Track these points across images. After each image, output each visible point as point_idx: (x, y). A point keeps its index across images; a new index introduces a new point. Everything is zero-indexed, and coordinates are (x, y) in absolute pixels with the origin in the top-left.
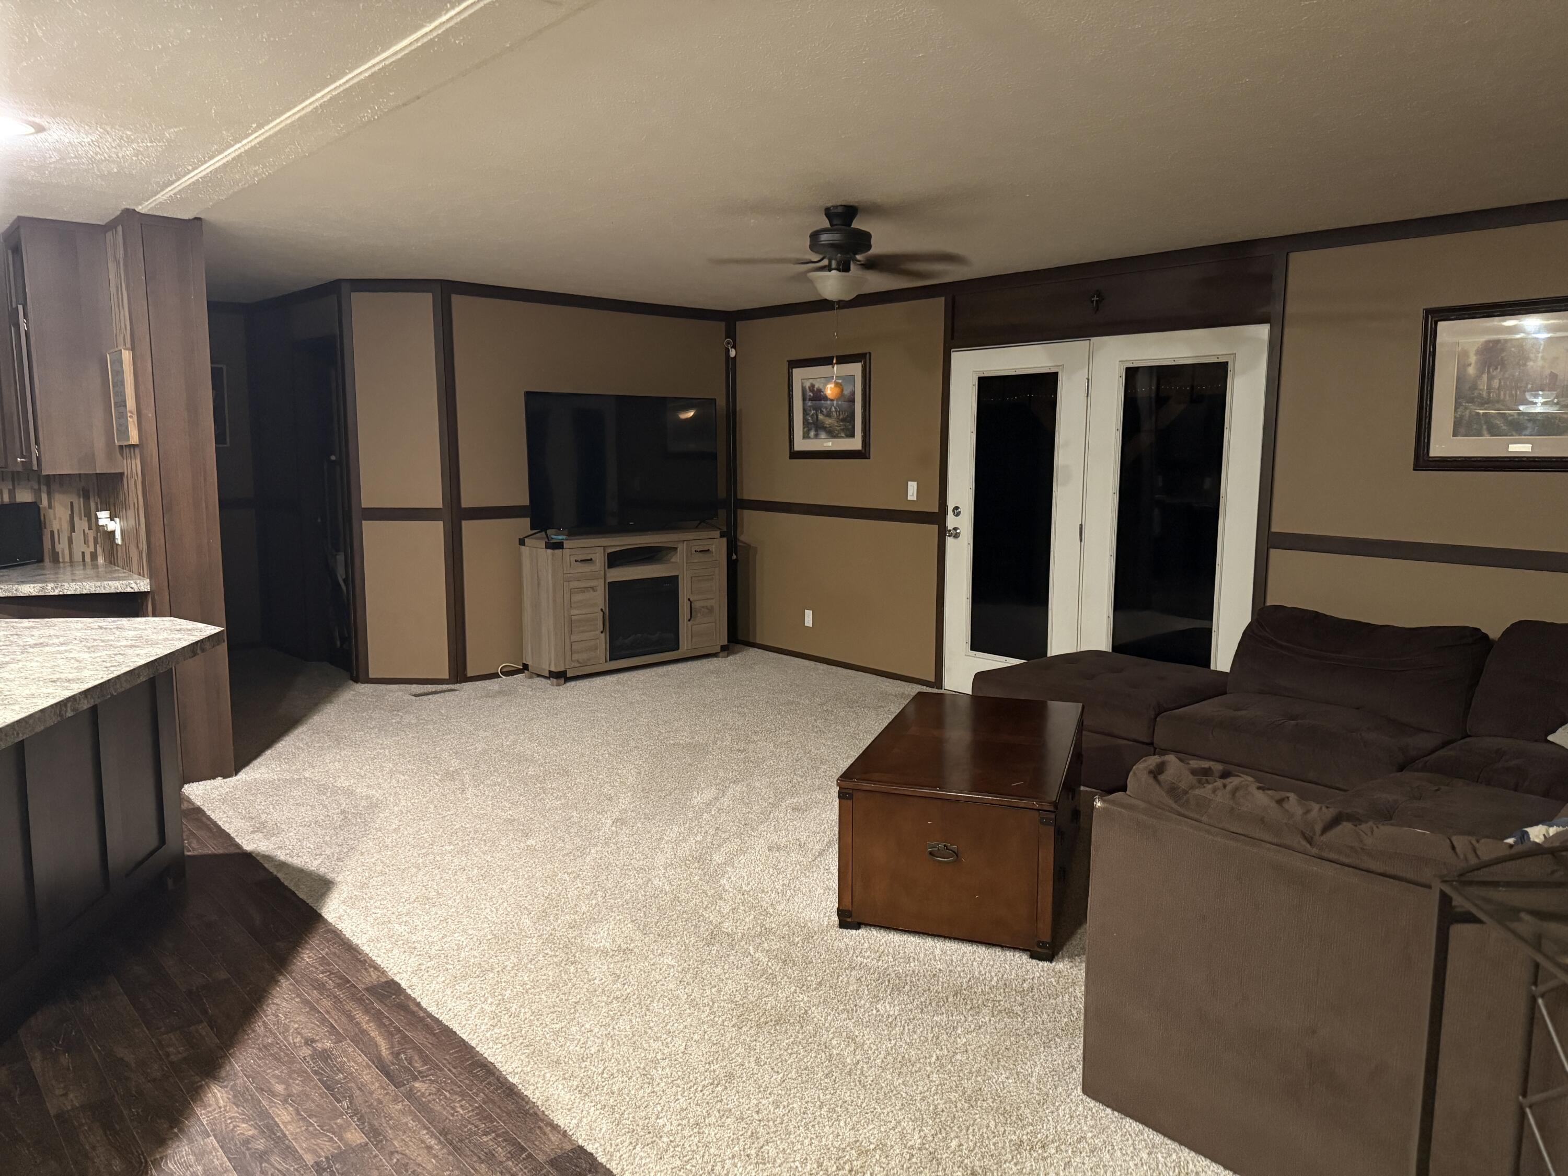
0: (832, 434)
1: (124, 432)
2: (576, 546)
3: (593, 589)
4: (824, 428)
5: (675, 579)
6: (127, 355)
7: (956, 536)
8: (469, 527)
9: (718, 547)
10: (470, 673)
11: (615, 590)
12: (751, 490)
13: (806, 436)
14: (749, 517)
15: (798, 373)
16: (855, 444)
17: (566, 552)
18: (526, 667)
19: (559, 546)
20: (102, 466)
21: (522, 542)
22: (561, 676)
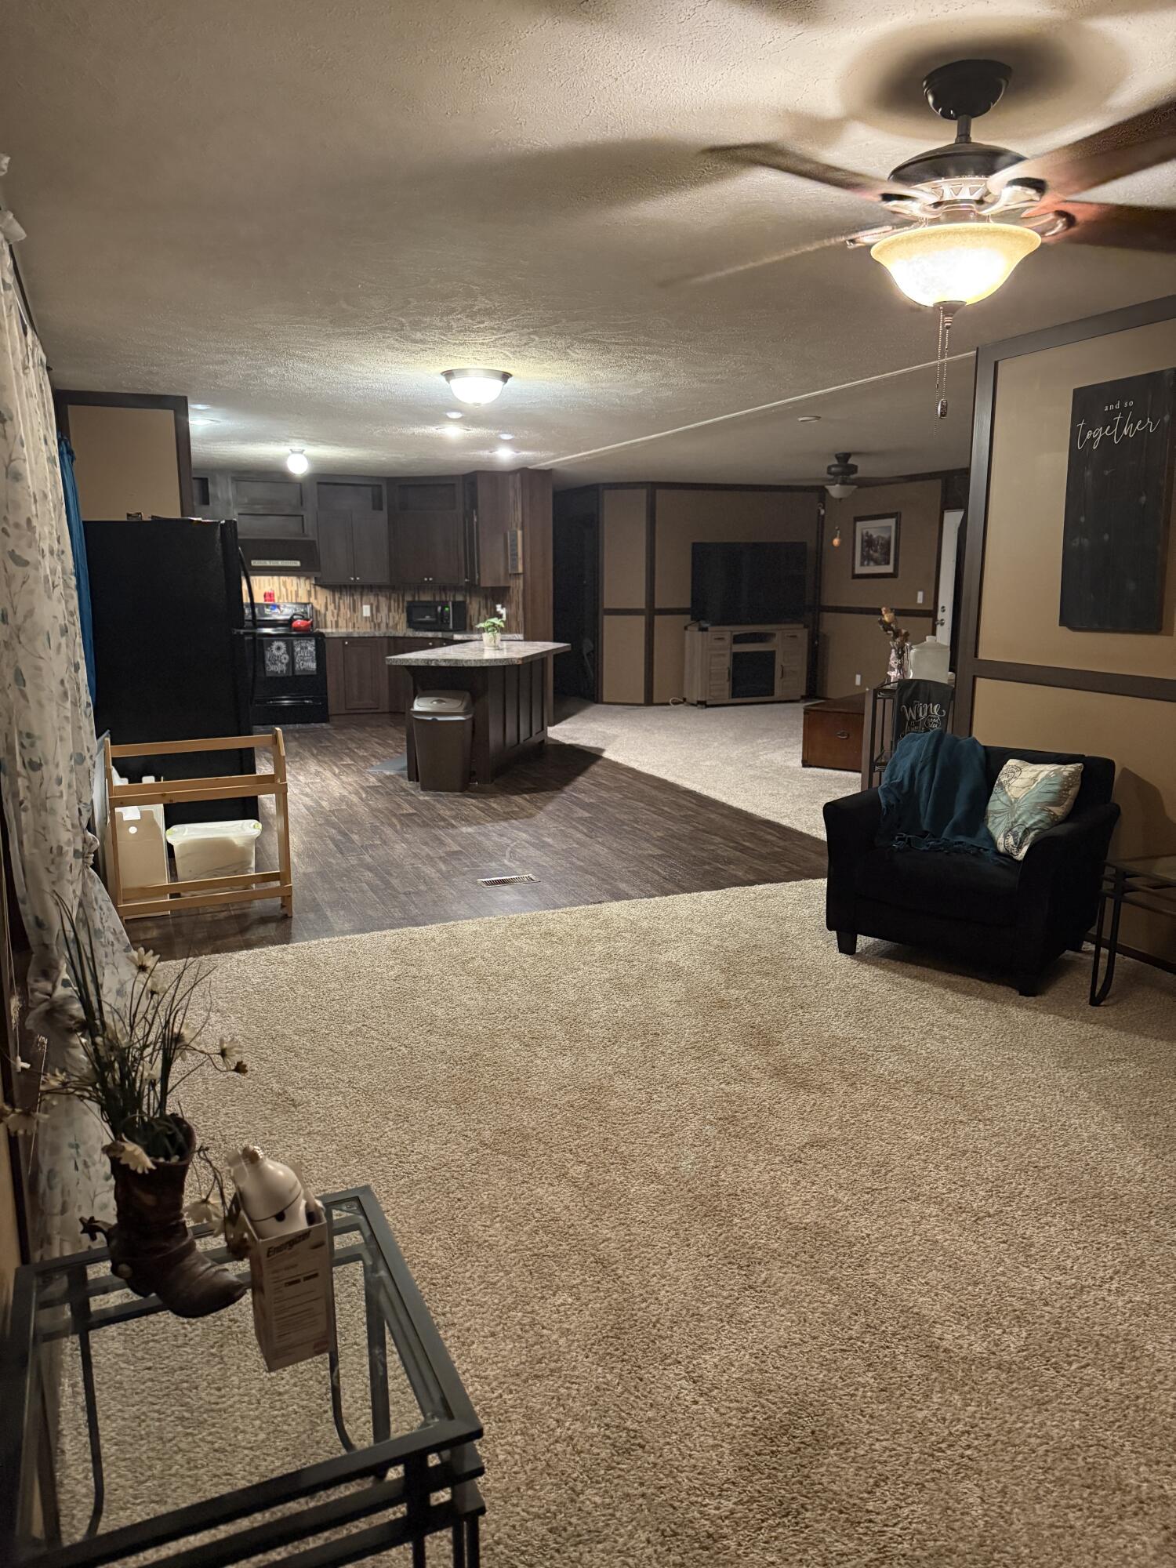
0: (877, 563)
1: (516, 567)
2: (714, 631)
3: (723, 655)
4: (872, 560)
5: (773, 653)
6: (520, 533)
7: (942, 624)
8: (658, 619)
9: (802, 634)
10: (655, 701)
11: (736, 656)
12: (828, 600)
13: (862, 564)
14: (827, 617)
15: (859, 524)
16: (889, 569)
17: (709, 633)
18: (685, 699)
19: (705, 629)
20: (502, 584)
21: (686, 628)
22: (703, 704)
